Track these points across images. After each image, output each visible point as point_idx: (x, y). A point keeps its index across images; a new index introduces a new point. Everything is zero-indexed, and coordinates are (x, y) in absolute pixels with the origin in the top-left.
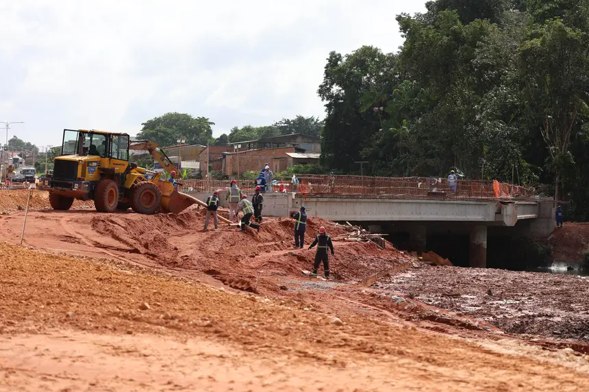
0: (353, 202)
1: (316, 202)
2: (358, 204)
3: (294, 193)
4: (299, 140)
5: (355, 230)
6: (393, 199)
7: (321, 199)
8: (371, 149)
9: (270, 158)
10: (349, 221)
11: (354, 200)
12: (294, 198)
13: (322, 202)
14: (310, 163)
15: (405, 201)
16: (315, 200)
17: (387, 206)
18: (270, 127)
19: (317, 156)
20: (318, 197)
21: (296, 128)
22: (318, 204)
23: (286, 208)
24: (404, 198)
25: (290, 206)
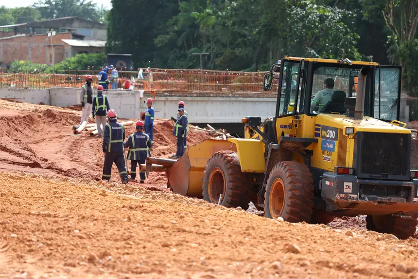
0: (205, 101)
1: (165, 101)
2: (210, 103)
3: (142, 91)
4: (76, 24)
5: (219, 135)
6: (247, 97)
7: (170, 98)
8: (168, 37)
9: (42, 45)
10: (210, 124)
11: (206, 99)
12: (142, 96)
13: (172, 101)
14: (92, 52)
15: (261, 99)
16: (164, 98)
17: (242, 105)
18: (27, 8)
19: (102, 43)
20: (167, 96)
21: (59, 10)
22: (167, 103)
23: (133, 109)
24: (258, 96)
25: (138, 106)
